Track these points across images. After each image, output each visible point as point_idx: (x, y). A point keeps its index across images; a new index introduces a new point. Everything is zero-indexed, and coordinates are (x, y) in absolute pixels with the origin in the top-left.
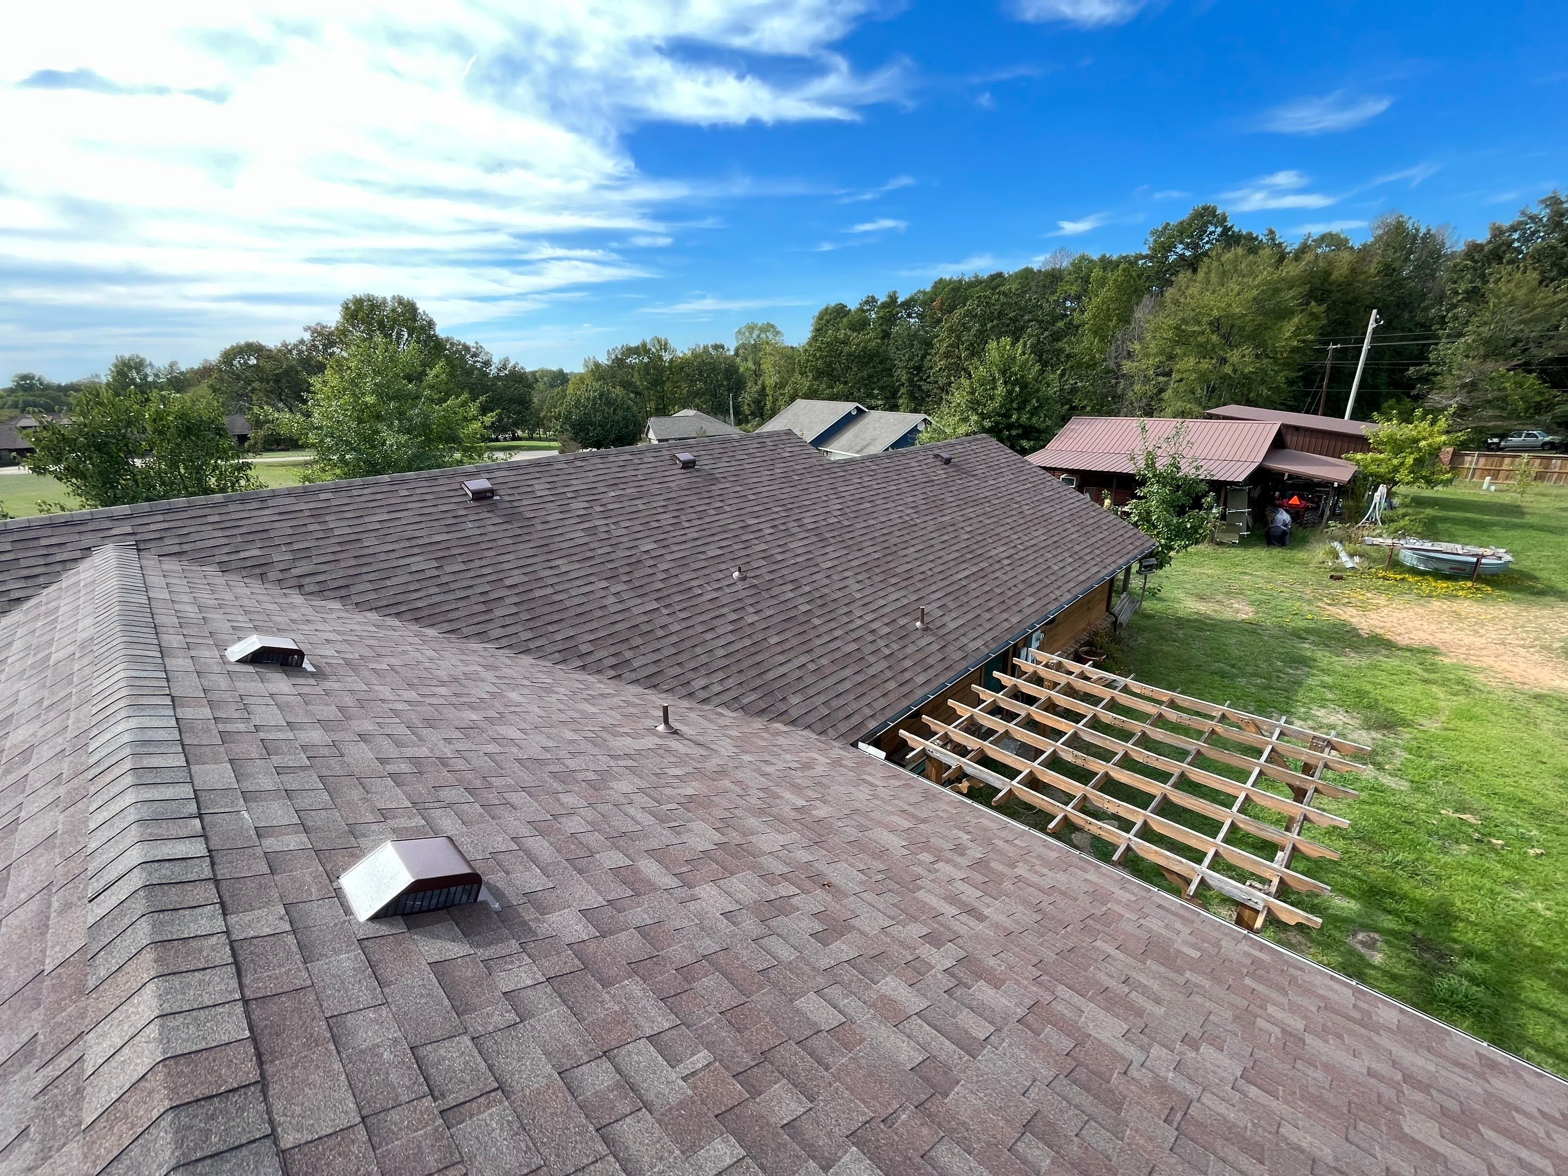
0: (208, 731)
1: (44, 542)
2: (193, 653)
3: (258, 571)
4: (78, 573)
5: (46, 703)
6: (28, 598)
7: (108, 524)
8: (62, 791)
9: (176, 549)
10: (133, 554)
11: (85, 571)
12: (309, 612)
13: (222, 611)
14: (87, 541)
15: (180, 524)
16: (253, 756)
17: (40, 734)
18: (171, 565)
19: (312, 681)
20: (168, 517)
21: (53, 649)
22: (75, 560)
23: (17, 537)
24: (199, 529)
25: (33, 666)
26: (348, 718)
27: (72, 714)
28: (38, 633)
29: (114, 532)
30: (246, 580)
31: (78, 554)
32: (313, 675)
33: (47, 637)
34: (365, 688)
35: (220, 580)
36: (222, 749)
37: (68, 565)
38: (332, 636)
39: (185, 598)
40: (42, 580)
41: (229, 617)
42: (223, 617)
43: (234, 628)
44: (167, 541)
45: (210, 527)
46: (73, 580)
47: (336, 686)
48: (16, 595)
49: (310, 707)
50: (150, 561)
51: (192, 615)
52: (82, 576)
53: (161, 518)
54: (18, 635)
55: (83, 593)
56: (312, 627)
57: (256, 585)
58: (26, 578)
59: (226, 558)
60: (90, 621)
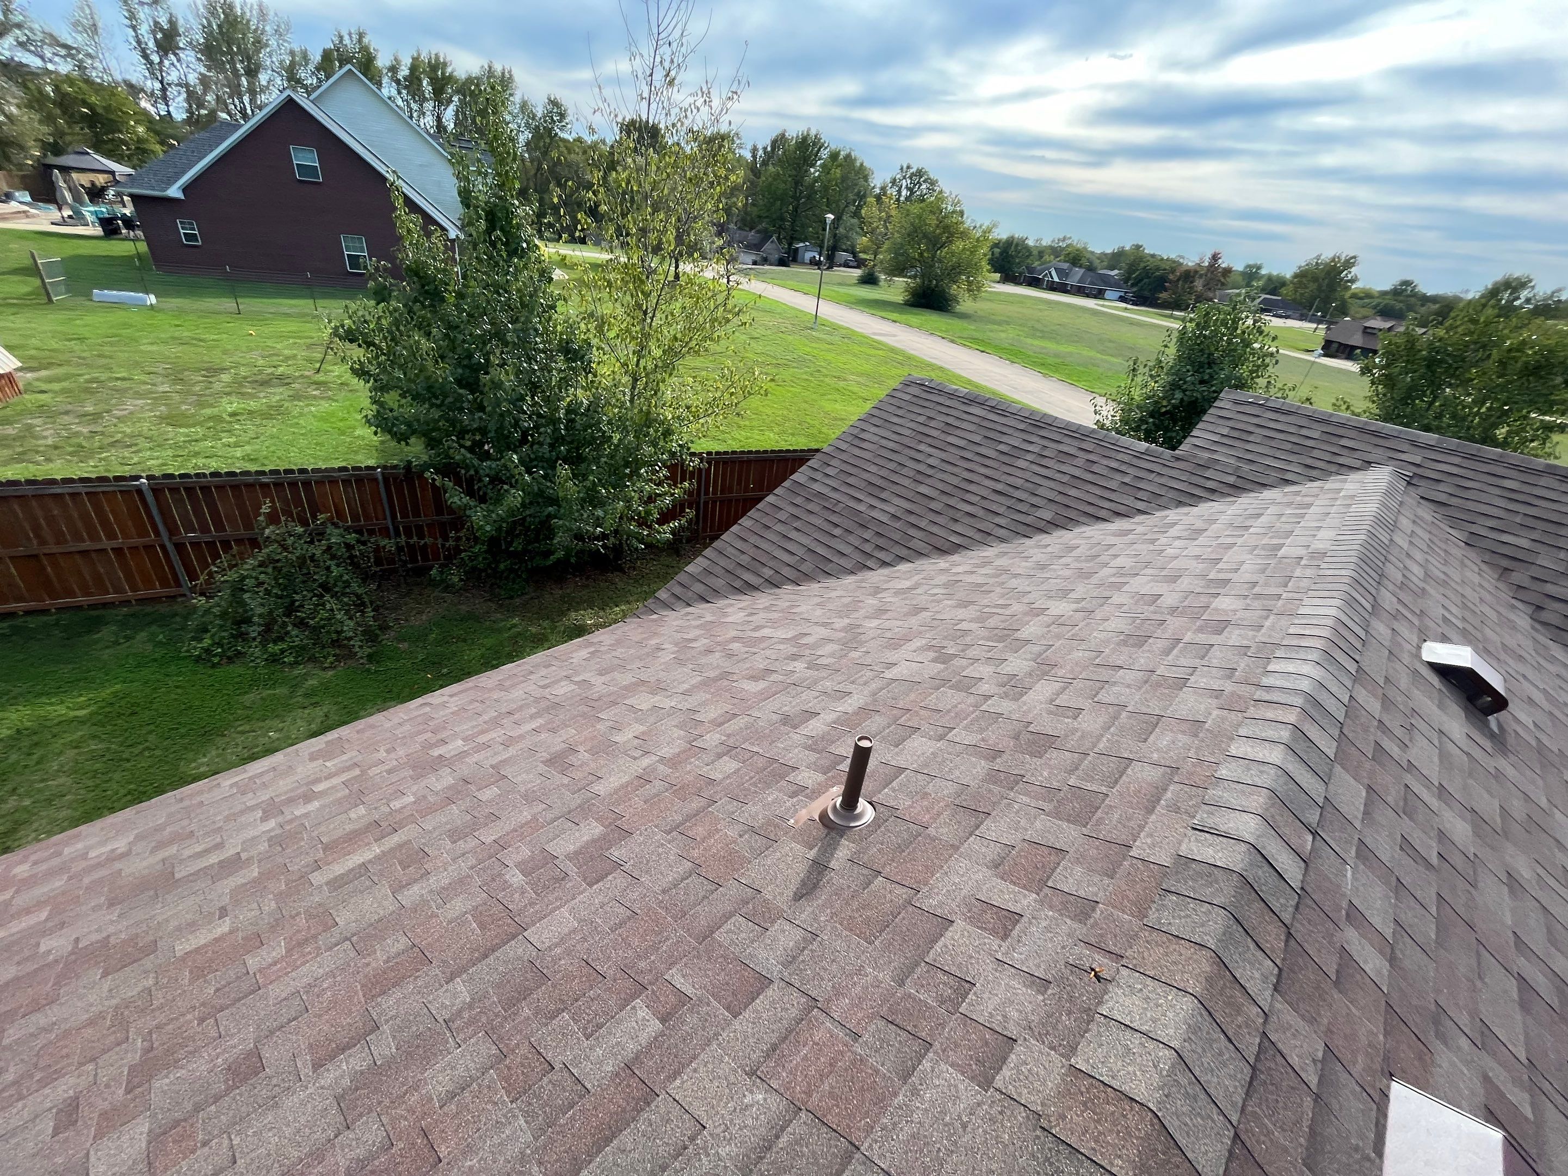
0: (1366, 730)
1: (1344, 442)
2: (1396, 625)
3: (1505, 563)
4: (1345, 481)
5: (1257, 590)
6: (1294, 483)
7: (1405, 447)
8: (1229, 687)
9: (1442, 498)
10: (1402, 485)
11: (1352, 483)
12: (1528, 644)
13: (1442, 590)
14: (1377, 454)
15: (1470, 474)
16: (1390, 799)
17: (1239, 615)
18: (1426, 512)
19: (1487, 744)
20: (1466, 463)
21: (1288, 541)
22: (1351, 468)
23: (1330, 429)
24: (1486, 488)
25: (1264, 547)
26: (1506, 834)
27: (1272, 617)
28: (1283, 519)
29: (1403, 457)
30: (1484, 567)
31: (1358, 464)
32: (1492, 736)
33: (1288, 527)
34: (1543, 802)
35: (1458, 551)
36: (1367, 765)
37: (1343, 470)
38: (1538, 697)
39: (1418, 556)
40: (1314, 473)
41: (1447, 603)
42: (1440, 597)
43: (1445, 619)
44: (1441, 487)
45: (1497, 491)
46: (1337, 485)
47: (1510, 772)
48: (1289, 476)
49: (1471, 781)
50: (1412, 498)
51: (1414, 579)
52: (1347, 486)
53: (1457, 460)
54: (1269, 511)
55: (1338, 502)
56: (1521, 668)
57: (1489, 579)
58: (1307, 466)
59: (1483, 532)
60: (1331, 534)
